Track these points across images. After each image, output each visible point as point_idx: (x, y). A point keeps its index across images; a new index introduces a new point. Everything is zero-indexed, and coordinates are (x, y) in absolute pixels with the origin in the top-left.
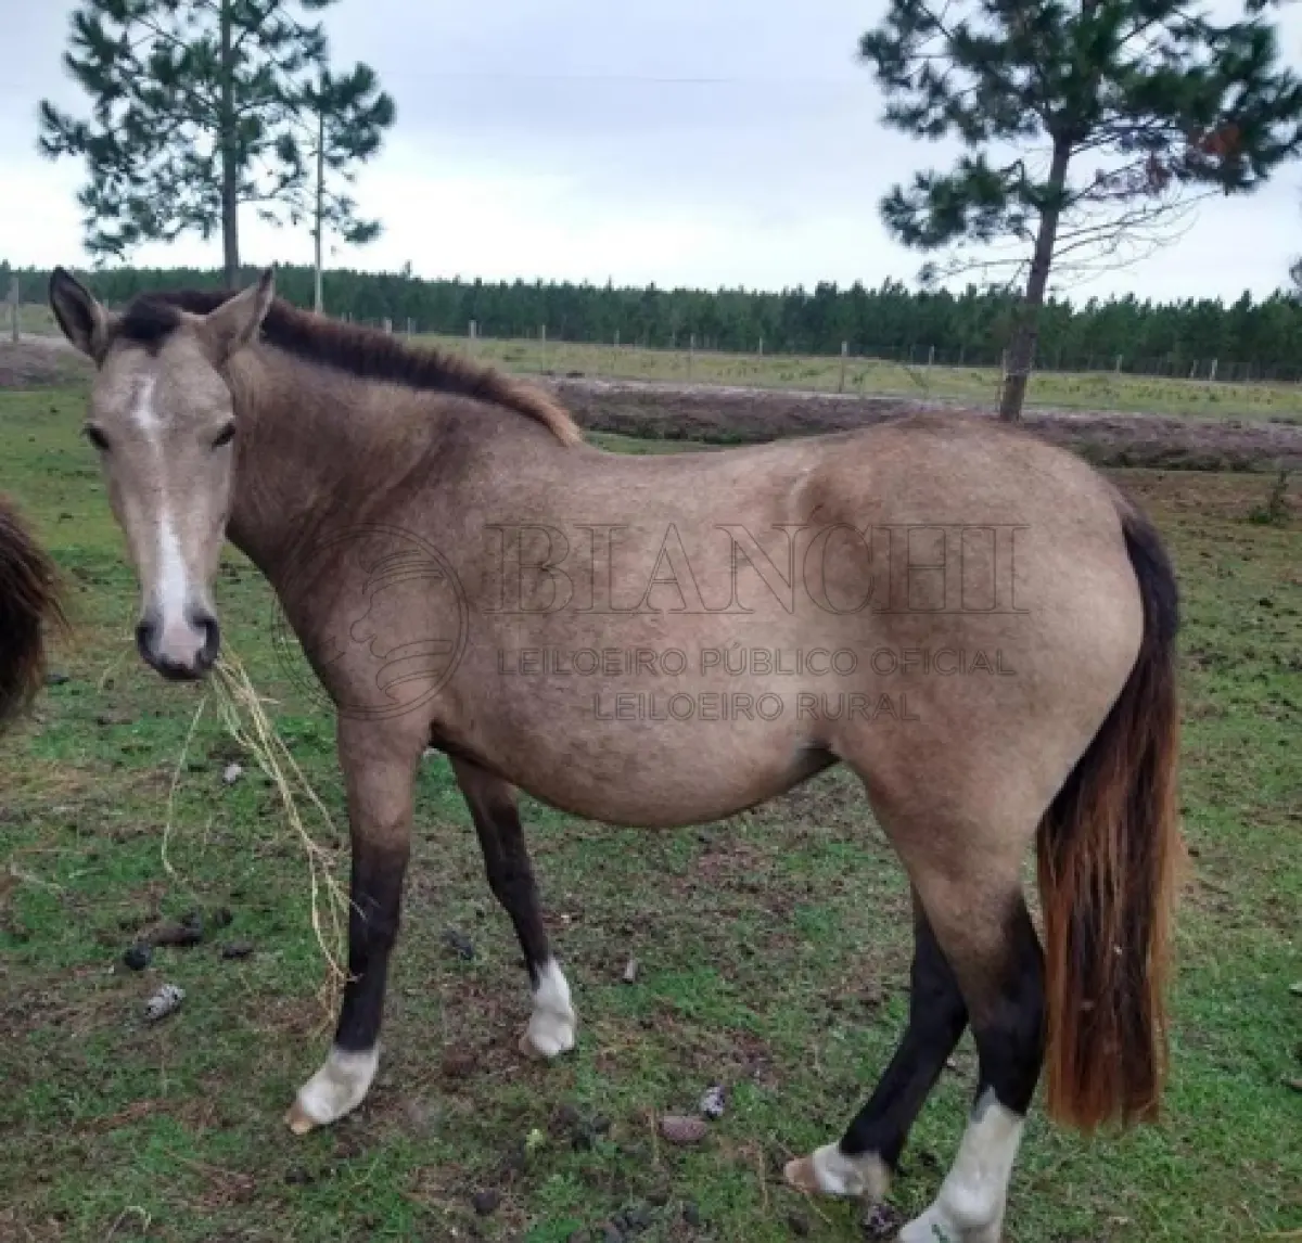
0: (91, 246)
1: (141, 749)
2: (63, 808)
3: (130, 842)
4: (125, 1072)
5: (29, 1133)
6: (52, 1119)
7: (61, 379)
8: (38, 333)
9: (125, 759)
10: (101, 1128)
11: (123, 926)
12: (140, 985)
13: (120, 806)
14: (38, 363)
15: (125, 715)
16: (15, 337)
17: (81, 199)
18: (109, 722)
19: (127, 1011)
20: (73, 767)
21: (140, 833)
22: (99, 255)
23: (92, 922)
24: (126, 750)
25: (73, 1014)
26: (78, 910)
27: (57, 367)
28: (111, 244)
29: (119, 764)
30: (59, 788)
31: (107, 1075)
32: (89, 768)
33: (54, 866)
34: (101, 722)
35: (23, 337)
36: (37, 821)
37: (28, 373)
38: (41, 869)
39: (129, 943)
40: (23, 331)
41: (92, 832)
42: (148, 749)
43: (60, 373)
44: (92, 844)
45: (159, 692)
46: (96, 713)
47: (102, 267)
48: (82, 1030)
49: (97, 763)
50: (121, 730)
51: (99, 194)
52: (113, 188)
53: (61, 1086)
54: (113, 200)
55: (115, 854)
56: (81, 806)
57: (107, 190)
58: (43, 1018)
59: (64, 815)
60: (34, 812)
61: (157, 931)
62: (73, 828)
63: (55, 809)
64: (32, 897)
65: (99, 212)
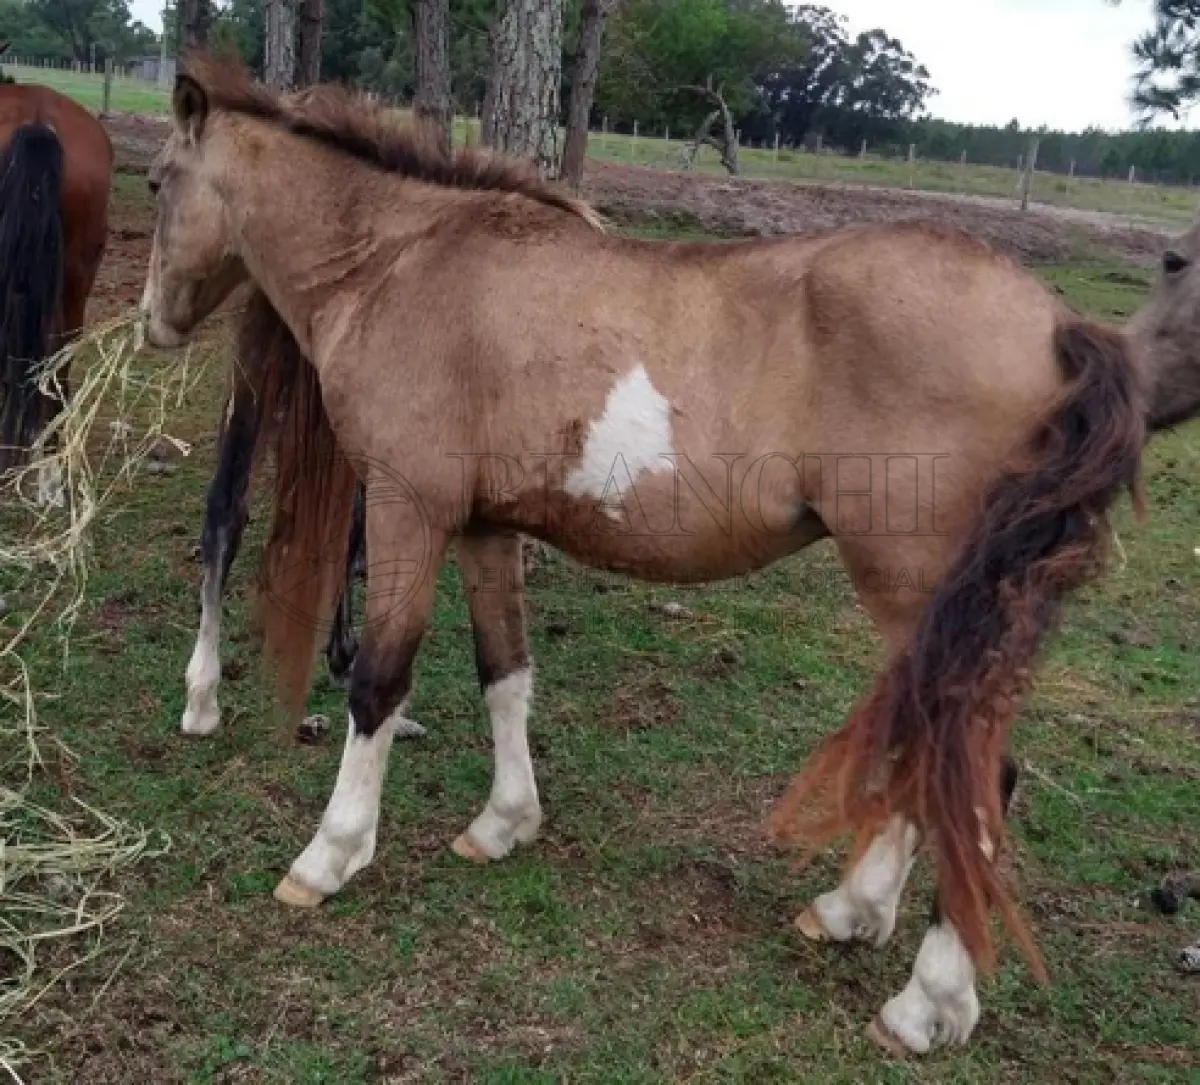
0: (1141, 100)
1: (1165, 679)
2: (1079, 717)
3: (1154, 777)
4: (1155, 1010)
5: (1053, 1029)
6: (1077, 1026)
7: (1066, 256)
8: (1047, 202)
9: (1145, 685)
10: (1131, 1056)
11: (1150, 862)
12: (1169, 930)
13: (1141, 735)
14: (1044, 236)
15: (1144, 639)
16: (1024, 207)
17: (1137, 50)
18: (1125, 641)
19: (1155, 951)
20: (1086, 679)
21: (1166, 770)
22: (1147, 112)
23: (1113, 846)
24: (1146, 677)
25: (1094, 931)
26: (1098, 828)
27: (1064, 241)
28: (1166, 100)
29: (1139, 690)
30: (1074, 696)
31: (1136, 1006)
32: (1103, 685)
33: (1070, 774)
34: (1115, 639)
35: (1031, 206)
36: (1050, 724)
37: (1030, 248)
38: (1056, 772)
39: (1157, 882)
40: (1032, 200)
41: (1109, 754)
42: (1173, 681)
43: (1066, 249)
44: (1110, 766)
45: (1184, 624)
46: (1111, 629)
47: (1148, 127)
48: (1104, 951)
49: (1114, 683)
50: (1143, 655)
51: (1161, 43)
52: (1181, 32)
53: (1085, 997)
54: (1176, 50)
55: (1136, 783)
56: (1099, 721)
57: (1171, 37)
58: (1063, 924)
59: (1080, 726)
60: (1049, 713)
61: (1188, 879)
62: (1089, 741)
63: (1070, 716)
64: (1049, 799)
65: (1156, 64)
